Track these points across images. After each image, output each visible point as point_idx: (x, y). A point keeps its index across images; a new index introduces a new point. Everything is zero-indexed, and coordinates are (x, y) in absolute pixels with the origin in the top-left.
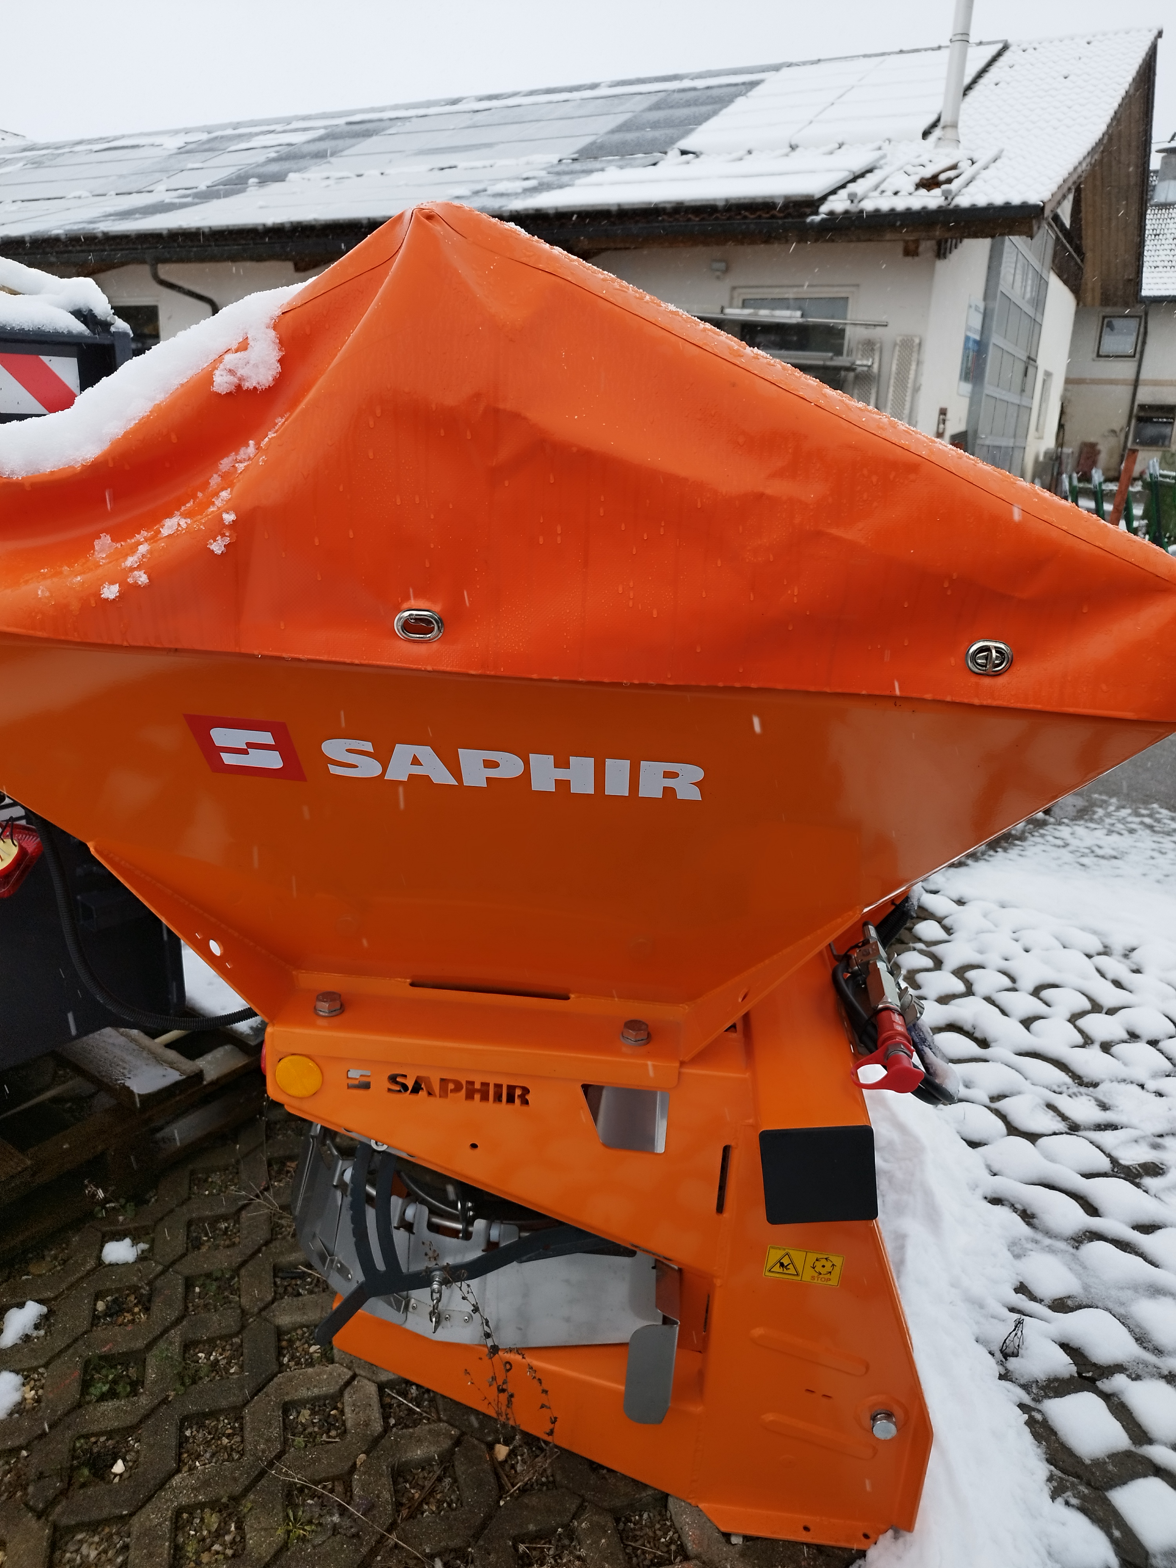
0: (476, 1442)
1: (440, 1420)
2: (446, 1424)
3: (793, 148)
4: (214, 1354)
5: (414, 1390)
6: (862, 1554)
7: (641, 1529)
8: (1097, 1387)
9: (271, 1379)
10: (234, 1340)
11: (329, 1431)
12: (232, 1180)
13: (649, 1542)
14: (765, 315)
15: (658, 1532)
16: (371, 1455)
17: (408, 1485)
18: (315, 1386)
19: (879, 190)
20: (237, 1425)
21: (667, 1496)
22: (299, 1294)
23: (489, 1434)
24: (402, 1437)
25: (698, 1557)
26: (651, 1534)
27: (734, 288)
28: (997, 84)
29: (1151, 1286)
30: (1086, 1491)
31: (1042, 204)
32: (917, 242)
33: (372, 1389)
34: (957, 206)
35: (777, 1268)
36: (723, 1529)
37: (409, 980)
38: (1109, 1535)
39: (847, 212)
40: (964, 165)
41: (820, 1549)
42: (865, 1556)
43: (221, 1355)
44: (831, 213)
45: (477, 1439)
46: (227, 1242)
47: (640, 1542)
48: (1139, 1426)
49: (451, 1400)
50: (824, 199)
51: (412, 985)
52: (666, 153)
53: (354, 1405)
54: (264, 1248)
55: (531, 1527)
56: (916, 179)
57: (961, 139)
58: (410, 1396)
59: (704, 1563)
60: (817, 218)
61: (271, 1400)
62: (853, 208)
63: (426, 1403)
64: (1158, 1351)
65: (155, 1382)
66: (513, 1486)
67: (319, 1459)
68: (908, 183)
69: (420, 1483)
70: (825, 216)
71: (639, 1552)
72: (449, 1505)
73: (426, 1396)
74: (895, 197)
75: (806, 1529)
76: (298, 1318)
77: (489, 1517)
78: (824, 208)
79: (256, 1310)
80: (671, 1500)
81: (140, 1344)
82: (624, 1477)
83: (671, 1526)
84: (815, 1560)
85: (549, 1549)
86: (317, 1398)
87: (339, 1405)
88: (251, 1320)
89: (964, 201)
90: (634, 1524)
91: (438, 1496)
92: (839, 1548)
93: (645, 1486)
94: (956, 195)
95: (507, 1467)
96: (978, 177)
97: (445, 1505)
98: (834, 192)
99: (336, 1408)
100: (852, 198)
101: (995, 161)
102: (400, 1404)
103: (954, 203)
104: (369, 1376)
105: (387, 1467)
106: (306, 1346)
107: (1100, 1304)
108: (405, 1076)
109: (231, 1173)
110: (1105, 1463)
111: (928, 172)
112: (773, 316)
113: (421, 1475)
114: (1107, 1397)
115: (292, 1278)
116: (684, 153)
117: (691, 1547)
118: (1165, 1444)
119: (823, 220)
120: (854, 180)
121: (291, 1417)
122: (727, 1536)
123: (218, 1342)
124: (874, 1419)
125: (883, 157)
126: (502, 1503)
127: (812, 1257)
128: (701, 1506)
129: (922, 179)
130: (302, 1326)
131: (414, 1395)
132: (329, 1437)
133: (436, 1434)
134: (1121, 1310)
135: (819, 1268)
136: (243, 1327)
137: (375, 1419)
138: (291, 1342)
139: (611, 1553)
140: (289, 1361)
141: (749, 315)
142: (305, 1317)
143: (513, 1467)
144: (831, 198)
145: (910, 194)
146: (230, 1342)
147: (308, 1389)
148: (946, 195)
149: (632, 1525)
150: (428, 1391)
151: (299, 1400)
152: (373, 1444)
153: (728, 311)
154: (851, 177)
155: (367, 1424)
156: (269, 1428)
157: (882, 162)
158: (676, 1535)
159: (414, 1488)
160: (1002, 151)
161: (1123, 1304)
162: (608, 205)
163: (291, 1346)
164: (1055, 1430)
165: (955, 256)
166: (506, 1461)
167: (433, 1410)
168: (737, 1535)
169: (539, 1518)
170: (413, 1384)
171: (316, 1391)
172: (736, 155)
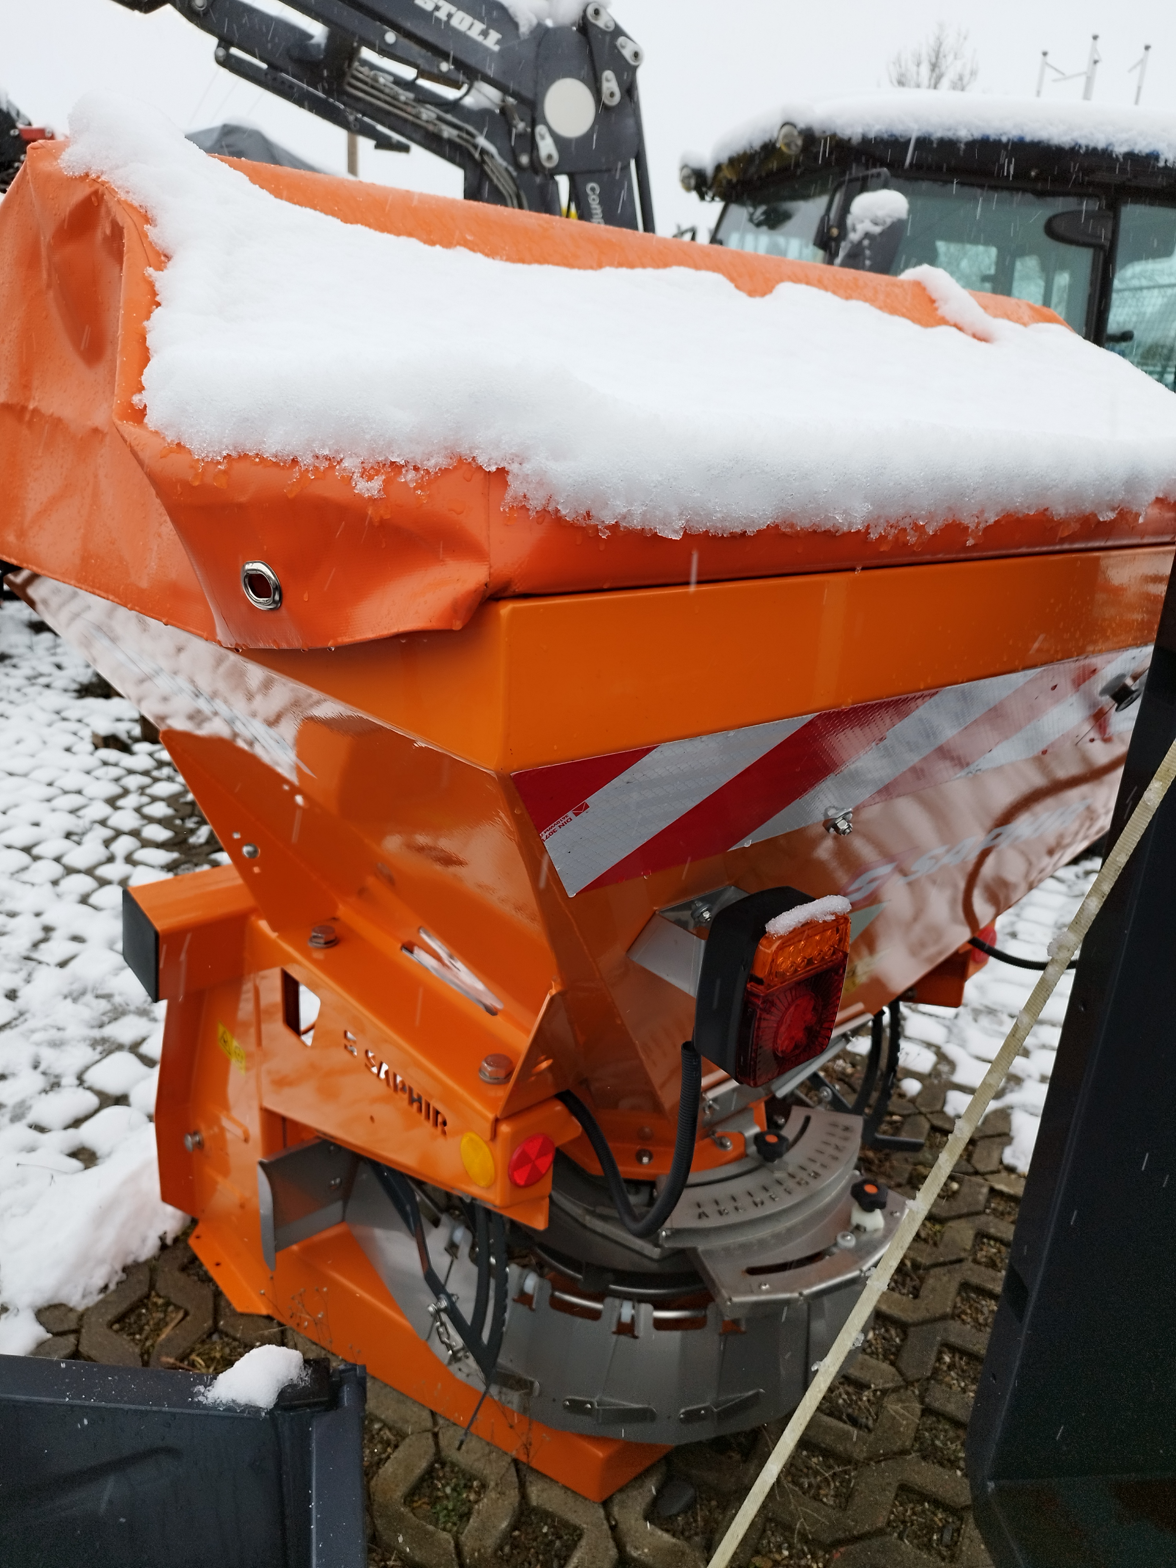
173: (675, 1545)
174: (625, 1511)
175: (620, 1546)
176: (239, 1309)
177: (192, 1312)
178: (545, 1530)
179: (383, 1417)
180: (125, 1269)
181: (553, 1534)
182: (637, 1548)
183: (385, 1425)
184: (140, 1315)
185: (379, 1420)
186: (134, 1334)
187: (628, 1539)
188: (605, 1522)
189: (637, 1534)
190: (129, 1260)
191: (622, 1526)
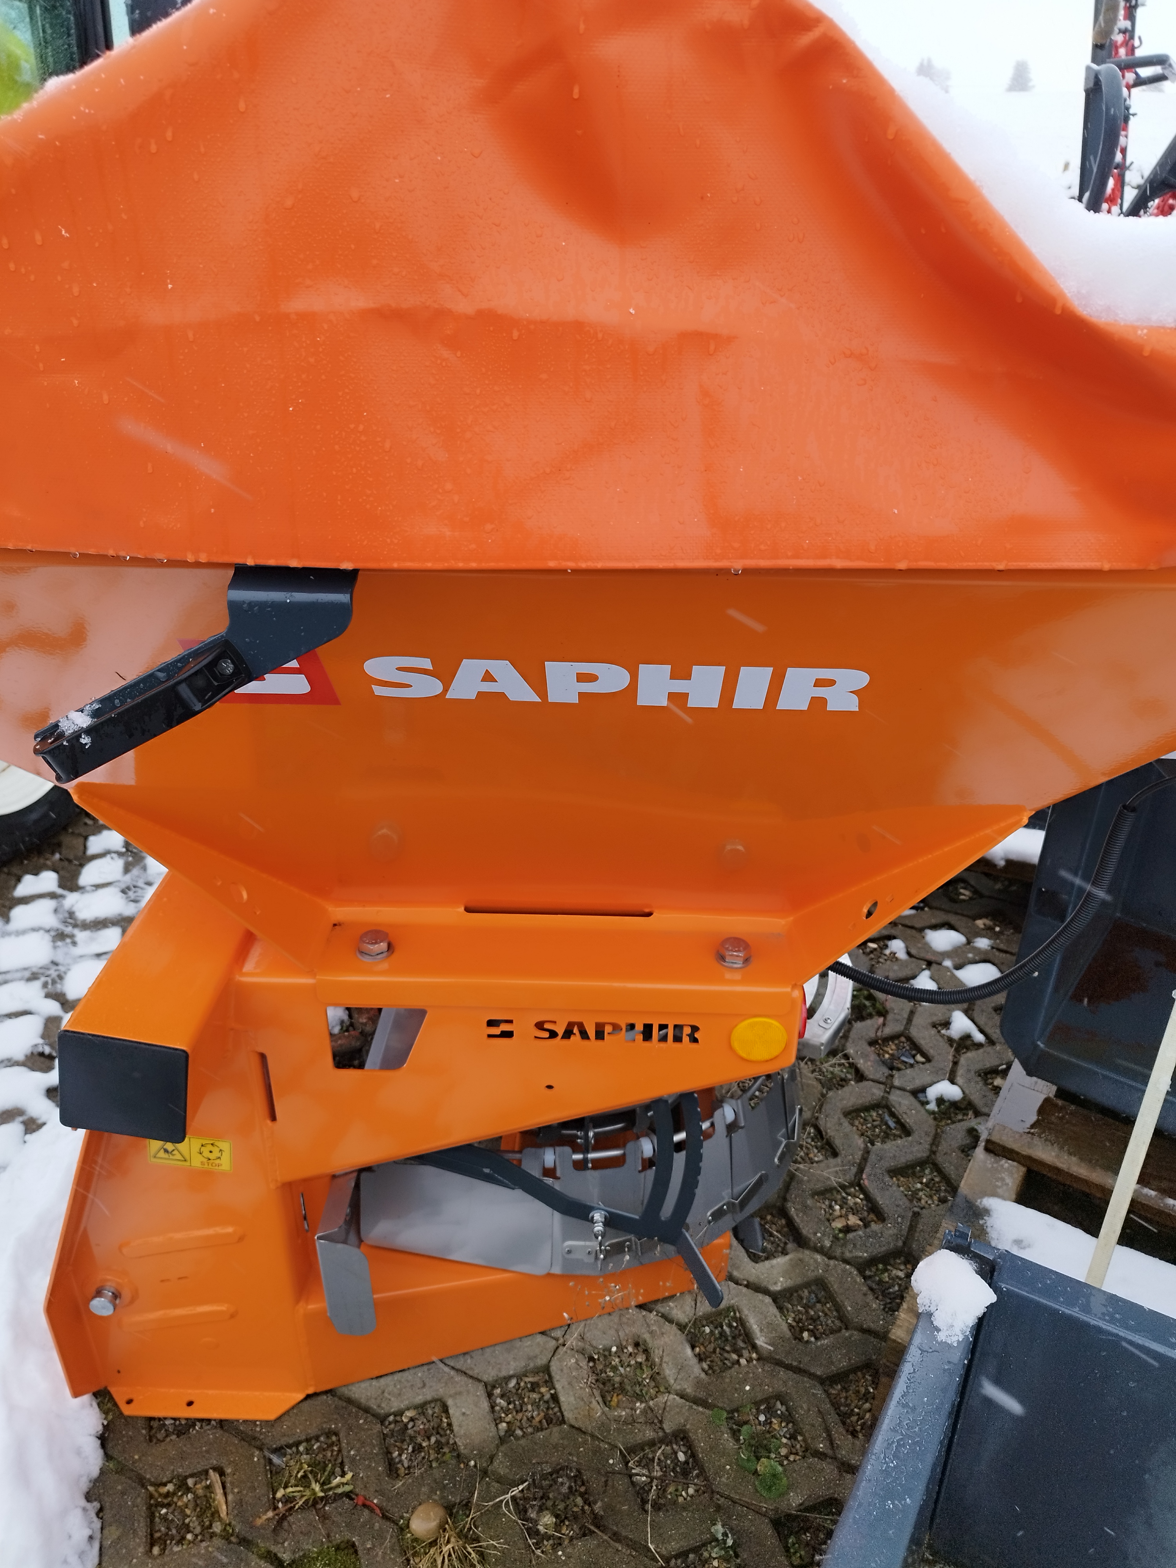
173: (791, 1260)
174: (742, 1268)
175: (766, 1292)
176: (272, 1417)
177: (223, 1462)
178: (707, 1330)
179: (511, 1372)
180: (88, 1497)
181: (716, 1328)
182: (775, 1283)
183: (519, 1377)
184: (164, 1518)
185: (510, 1377)
186: (183, 1538)
187: (765, 1283)
188: (740, 1287)
189: (765, 1275)
190: (84, 1485)
191: (752, 1279)
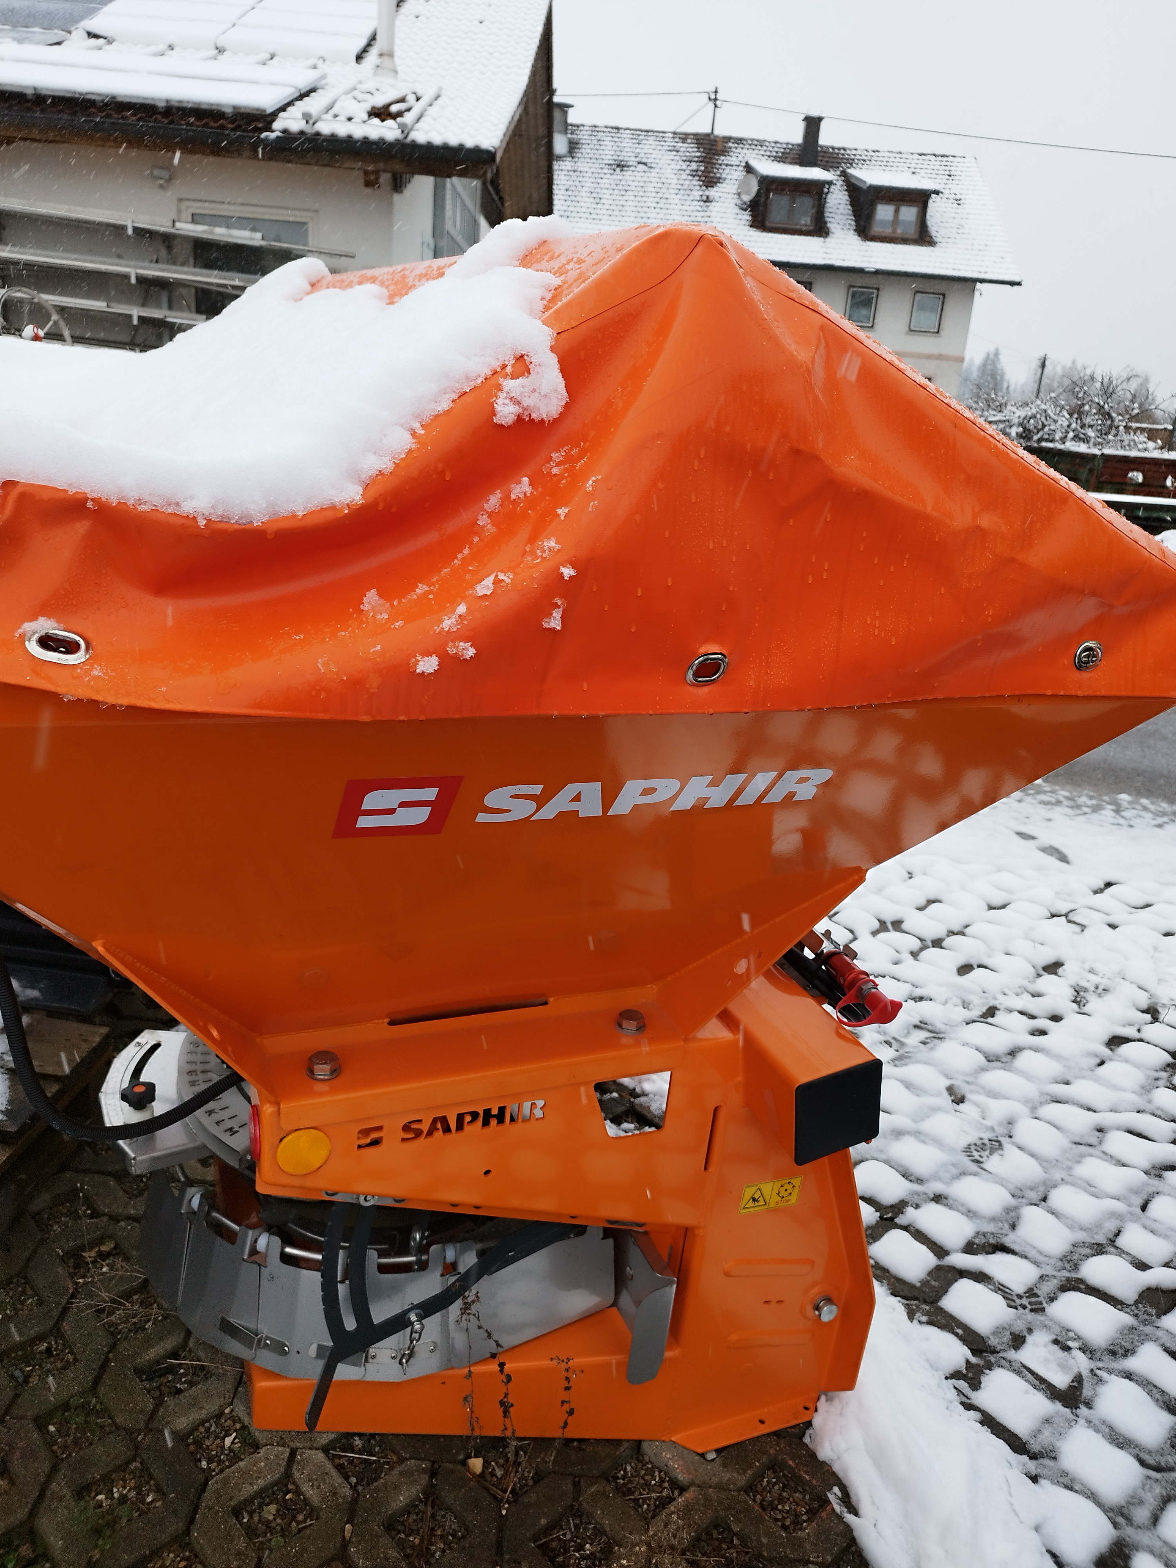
0: (451, 1466)
1: (402, 1460)
2: (413, 1461)
3: (220, 50)
4: (115, 1490)
5: (358, 1442)
6: (809, 1424)
7: (631, 1482)
8: (896, 1224)
9: (203, 1490)
10: (132, 1466)
11: (294, 1518)
12: (24, 1293)
13: (644, 1490)
14: (220, 233)
15: (646, 1478)
16: (355, 1522)
17: (403, 1536)
18: (258, 1478)
19: (332, 112)
20: (187, 1554)
21: (639, 1443)
22: (179, 1391)
23: (458, 1453)
24: (377, 1491)
25: (692, 1484)
26: (642, 1481)
27: (180, 200)
28: (417, 17)
29: (893, 1131)
30: (927, 1308)
31: (493, 150)
32: (377, 172)
33: (320, 1456)
34: (413, 141)
35: (751, 1204)
36: (700, 1451)
37: (387, 1020)
38: (956, 1335)
39: (302, 133)
40: (411, 98)
41: (777, 1434)
42: (811, 1425)
43: (124, 1487)
44: (285, 131)
45: (450, 1463)
46: (59, 1364)
47: (637, 1493)
48: (935, 1244)
49: (404, 1435)
50: (274, 115)
51: (391, 1023)
52: (70, 32)
53: (310, 1481)
54: (111, 1355)
55: (543, 1521)
56: (368, 106)
57: (399, 69)
58: (356, 1449)
59: (699, 1486)
60: (272, 136)
61: (217, 1513)
62: (308, 129)
63: (377, 1449)
64: (919, 1181)
65: (65, 1549)
66: (505, 1492)
67: (305, 1550)
68: (360, 112)
69: (414, 1528)
70: (280, 134)
71: (640, 1501)
72: (454, 1536)
73: (373, 1442)
74: (349, 123)
75: (762, 1422)
76: (196, 1415)
77: (500, 1529)
78: (278, 125)
79: (142, 1424)
80: (645, 1446)
81: (21, 1513)
82: (598, 1441)
83: (653, 1467)
84: (778, 1445)
85: (564, 1535)
86: (264, 1489)
87: (291, 1487)
88: (140, 1438)
89: (421, 136)
90: (623, 1479)
91: (439, 1532)
92: (791, 1427)
93: (619, 1442)
94: (411, 129)
95: (488, 1477)
96: (426, 113)
97: (450, 1538)
98: (283, 109)
99: (288, 1491)
100: (307, 117)
101: (436, 99)
102: (351, 1461)
103: (411, 137)
104: (308, 1444)
105: (379, 1527)
106: (219, 1441)
107: (868, 1156)
108: (420, 1121)
109: (18, 1285)
110: (928, 1281)
111: (379, 101)
112: (231, 236)
113: (411, 1520)
114: (906, 1228)
115: (160, 1376)
116: (92, 35)
117: (682, 1477)
118: (957, 1251)
119: (278, 137)
120: (302, 96)
121: (245, 1520)
122: (702, 1455)
123: (114, 1475)
124: (817, 1308)
125: (324, 77)
126: (504, 1512)
127: (777, 1185)
128: (674, 1439)
129: (373, 108)
130: (202, 1423)
131: (360, 1446)
132: (298, 1523)
133: (409, 1473)
134: (884, 1157)
135: (783, 1193)
136: (137, 1448)
137: (340, 1484)
138: (198, 1443)
139: (623, 1513)
140: (208, 1464)
141: (204, 232)
142: (204, 1411)
143: (493, 1474)
144: (282, 114)
145: (364, 122)
146: (128, 1470)
147: (251, 1484)
148: (403, 128)
149: (622, 1481)
150: (373, 1436)
151: (245, 1500)
152: (352, 1510)
153: (178, 225)
154: (297, 94)
155: (334, 1494)
156: (232, 1541)
157: (323, 82)
158: (662, 1474)
159: (410, 1535)
160: (440, 89)
161: (881, 1151)
162: (22, 87)
163: (201, 1448)
164: (887, 1267)
165: (409, 191)
166: (483, 1472)
167: (389, 1453)
168: (709, 1451)
169: (545, 1510)
170: (352, 1435)
171: (261, 1482)
172: (154, 49)
